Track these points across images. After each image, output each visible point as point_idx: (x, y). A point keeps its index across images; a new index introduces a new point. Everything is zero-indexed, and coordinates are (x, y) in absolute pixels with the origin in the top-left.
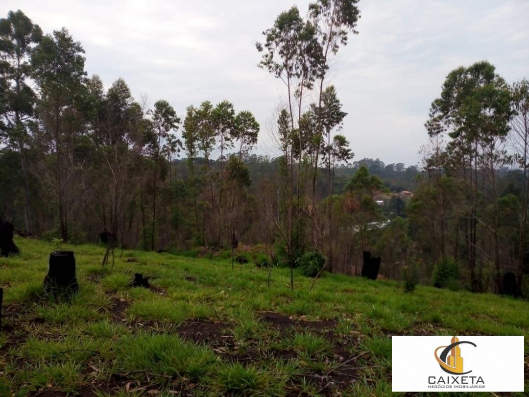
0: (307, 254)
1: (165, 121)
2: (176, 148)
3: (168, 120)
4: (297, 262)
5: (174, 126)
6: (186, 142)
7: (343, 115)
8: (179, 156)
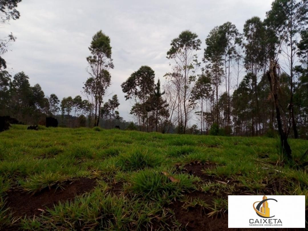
1: (54, 101)
2: (57, 110)
3: (55, 101)
5: (57, 103)
6: (62, 108)
7: (119, 104)
8: (58, 113)
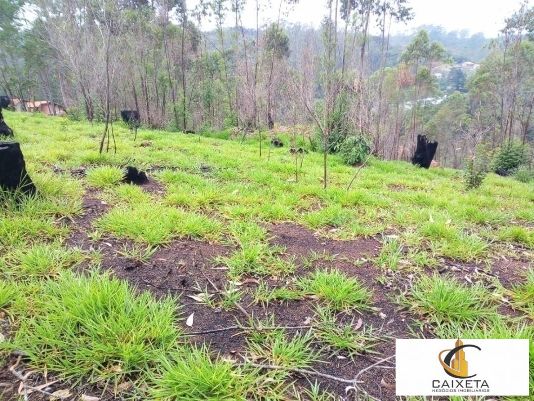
0: (349, 140)
4: (337, 148)
